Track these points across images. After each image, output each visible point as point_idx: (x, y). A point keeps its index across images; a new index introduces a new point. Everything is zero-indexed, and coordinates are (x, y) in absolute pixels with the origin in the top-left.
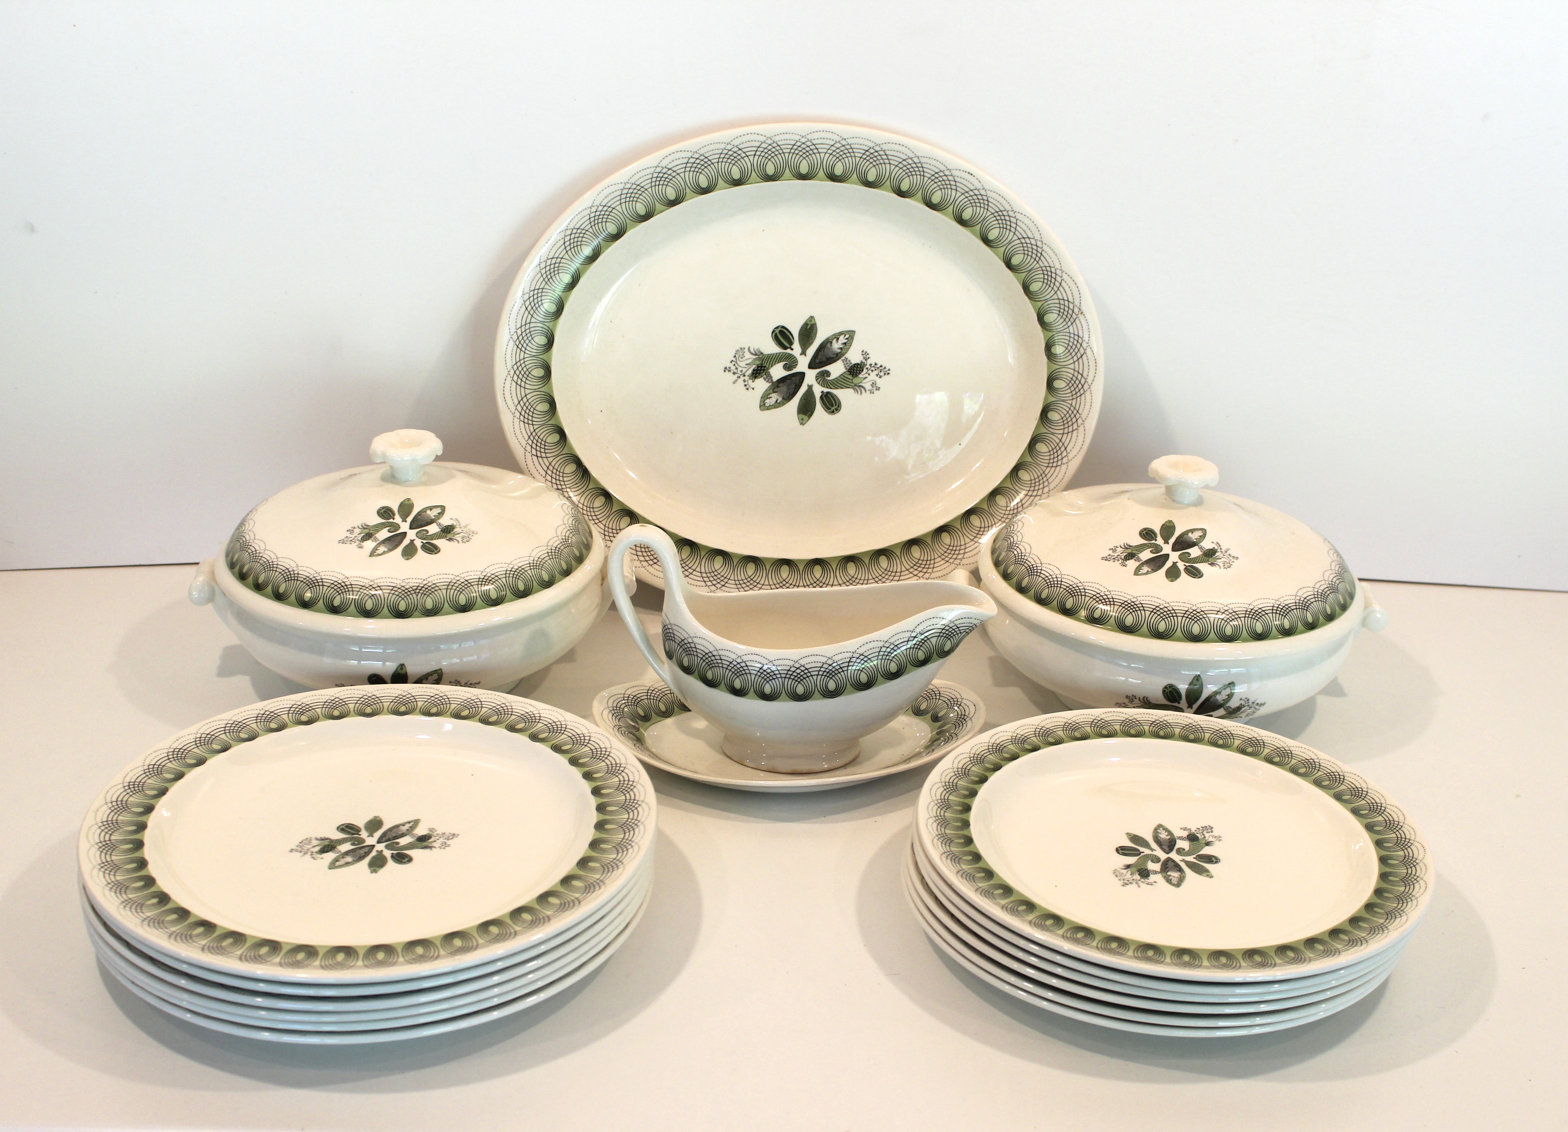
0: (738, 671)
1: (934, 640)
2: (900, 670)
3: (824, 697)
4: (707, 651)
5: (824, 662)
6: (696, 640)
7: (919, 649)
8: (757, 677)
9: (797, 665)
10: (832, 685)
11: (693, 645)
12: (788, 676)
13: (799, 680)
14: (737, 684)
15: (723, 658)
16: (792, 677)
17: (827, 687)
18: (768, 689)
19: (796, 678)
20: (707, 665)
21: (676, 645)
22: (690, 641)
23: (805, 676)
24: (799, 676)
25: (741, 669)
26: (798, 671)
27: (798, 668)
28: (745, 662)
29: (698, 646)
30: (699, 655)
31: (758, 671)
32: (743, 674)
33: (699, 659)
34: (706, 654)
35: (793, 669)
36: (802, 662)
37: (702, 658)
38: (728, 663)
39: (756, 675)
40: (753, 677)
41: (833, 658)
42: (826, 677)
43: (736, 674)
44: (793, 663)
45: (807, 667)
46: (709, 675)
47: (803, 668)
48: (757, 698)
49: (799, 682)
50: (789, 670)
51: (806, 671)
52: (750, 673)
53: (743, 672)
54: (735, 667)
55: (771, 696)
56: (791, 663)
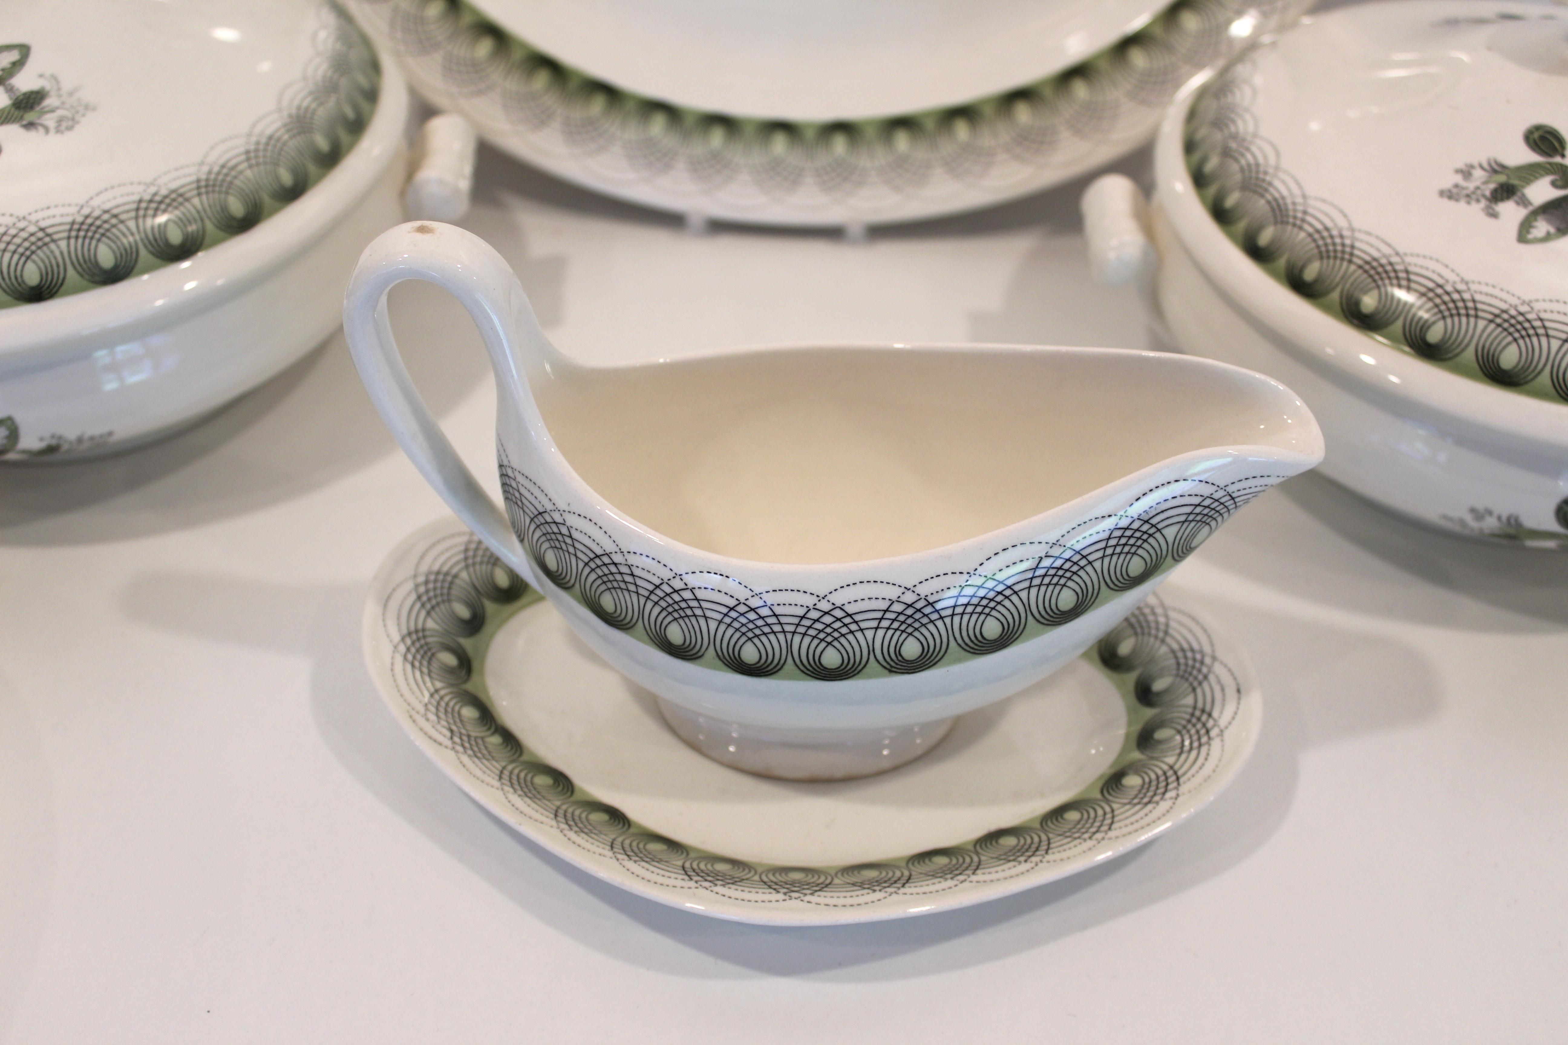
0: (676, 607)
1: (1170, 533)
2: (1083, 602)
3: (891, 671)
4: (599, 552)
5: (894, 598)
6: (572, 520)
7: (1134, 553)
8: (723, 627)
9: (825, 606)
10: (911, 649)
11: (564, 530)
12: (801, 630)
13: (829, 639)
14: (675, 634)
15: (637, 572)
16: (812, 632)
17: (898, 653)
18: (750, 654)
19: (822, 636)
20: (599, 582)
21: (528, 520)
22: (558, 518)
23: (844, 630)
24: (829, 630)
25: (683, 605)
26: (828, 619)
27: (826, 613)
28: (692, 590)
29: (575, 535)
30: (580, 554)
31: (726, 615)
32: (687, 616)
33: (581, 565)
34: (597, 556)
35: (814, 615)
36: (839, 598)
37: (586, 564)
38: (651, 587)
39: (721, 622)
40: (713, 625)
41: (917, 590)
42: (898, 633)
43: (670, 613)
44: (814, 600)
45: (850, 609)
46: (607, 602)
47: (839, 614)
48: (725, 668)
49: (829, 644)
50: (803, 617)
51: (847, 620)
52: (706, 618)
53: (689, 612)
54: (668, 599)
55: (759, 669)
56: (810, 601)
